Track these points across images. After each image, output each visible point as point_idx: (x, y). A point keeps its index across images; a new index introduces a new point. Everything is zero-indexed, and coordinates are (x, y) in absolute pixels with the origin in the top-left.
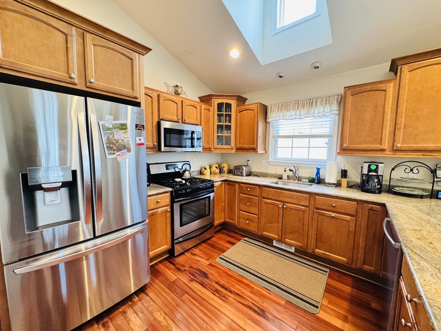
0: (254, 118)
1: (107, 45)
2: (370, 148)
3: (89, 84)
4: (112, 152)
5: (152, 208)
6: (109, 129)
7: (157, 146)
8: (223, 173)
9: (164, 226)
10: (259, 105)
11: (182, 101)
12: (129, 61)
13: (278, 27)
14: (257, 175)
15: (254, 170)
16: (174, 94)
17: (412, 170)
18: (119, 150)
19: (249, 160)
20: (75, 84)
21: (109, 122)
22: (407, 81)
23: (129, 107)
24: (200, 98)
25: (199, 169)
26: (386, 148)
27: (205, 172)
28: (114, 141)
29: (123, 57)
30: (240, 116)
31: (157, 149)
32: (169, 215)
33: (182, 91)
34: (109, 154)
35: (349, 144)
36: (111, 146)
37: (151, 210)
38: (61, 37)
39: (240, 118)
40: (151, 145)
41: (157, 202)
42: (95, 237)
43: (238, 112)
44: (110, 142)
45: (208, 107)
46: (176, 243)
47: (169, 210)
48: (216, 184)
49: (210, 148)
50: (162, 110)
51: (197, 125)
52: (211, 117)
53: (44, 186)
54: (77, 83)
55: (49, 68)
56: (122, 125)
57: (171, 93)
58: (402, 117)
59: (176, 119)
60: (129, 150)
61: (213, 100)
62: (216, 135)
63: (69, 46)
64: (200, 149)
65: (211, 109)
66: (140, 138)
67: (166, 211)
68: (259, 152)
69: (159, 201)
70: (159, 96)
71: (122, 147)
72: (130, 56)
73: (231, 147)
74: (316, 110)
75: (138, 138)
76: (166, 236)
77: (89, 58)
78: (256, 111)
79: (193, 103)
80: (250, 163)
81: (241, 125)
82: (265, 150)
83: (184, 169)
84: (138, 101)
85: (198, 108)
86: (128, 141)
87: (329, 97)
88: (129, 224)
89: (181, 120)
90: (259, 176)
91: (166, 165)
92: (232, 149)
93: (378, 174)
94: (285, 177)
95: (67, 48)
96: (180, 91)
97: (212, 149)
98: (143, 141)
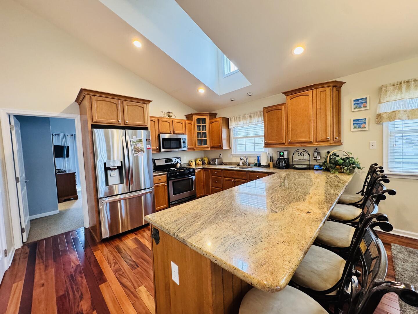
0: (219, 127)
1: (132, 104)
2: (278, 143)
3: (125, 123)
4: (136, 153)
5: (157, 183)
6: (135, 142)
7: (159, 149)
8: (204, 164)
9: (164, 193)
10: (221, 118)
11: (173, 121)
12: (142, 108)
13: (226, 73)
14: (226, 164)
15: (224, 161)
16: (168, 117)
17: (301, 154)
18: (139, 151)
19: (221, 155)
20: (120, 124)
21: (134, 139)
22: (290, 104)
23: (142, 131)
24: (186, 116)
25: (188, 162)
26: (285, 142)
27: (191, 164)
28: (137, 148)
29: (140, 108)
30: (211, 126)
31: (159, 150)
32: (166, 187)
33: (173, 114)
34: (135, 154)
35: (268, 141)
36: (136, 150)
37: (156, 184)
38: (115, 105)
39: (211, 127)
40: (155, 148)
41: (159, 180)
42: (130, 192)
43: (210, 123)
44: (135, 148)
45: (190, 122)
46: (171, 205)
47: (166, 184)
48: (196, 171)
49: (194, 148)
50: (161, 128)
51: (184, 134)
52: (192, 128)
53: (111, 168)
54: (121, 123)
55: (111, 120)
56: (140, 140)
57: (166, 117)
58: (290, 124)
59: (169, 132)
60: (143, 152)
61: (193, 117)
62: (197, 139)
63: (118, 109)
64: (186, 149)
65: (192, 123)
66: (149, 145)
67: (164, 185)
68: (223, 149)
69: (160, 179)
70: (158, 120)
71: (141, 150)
72: (143, 107)
73: (207, 147)
74: (254, 120)
75: (147, 146)
76: (165, 200)
77: (125, 112)
78: (220, 123)
79: (180, 121)
80: (221, 156)
81: (212, 132)
82: (230, 147)
83: (176, 162)
84: (147, 127)
85: (183, 123)
86: (143, 147)
87: (260, 112)
88: (143, 188)
89: (173, 132)
90: (227, 165)
91: (165, 160)
92: (208, 148)
93: (285, 158)
94: (241, 164)
95: (117, 110)
96: (171, 115)
97: (195, 149)
98: (150, 147)
